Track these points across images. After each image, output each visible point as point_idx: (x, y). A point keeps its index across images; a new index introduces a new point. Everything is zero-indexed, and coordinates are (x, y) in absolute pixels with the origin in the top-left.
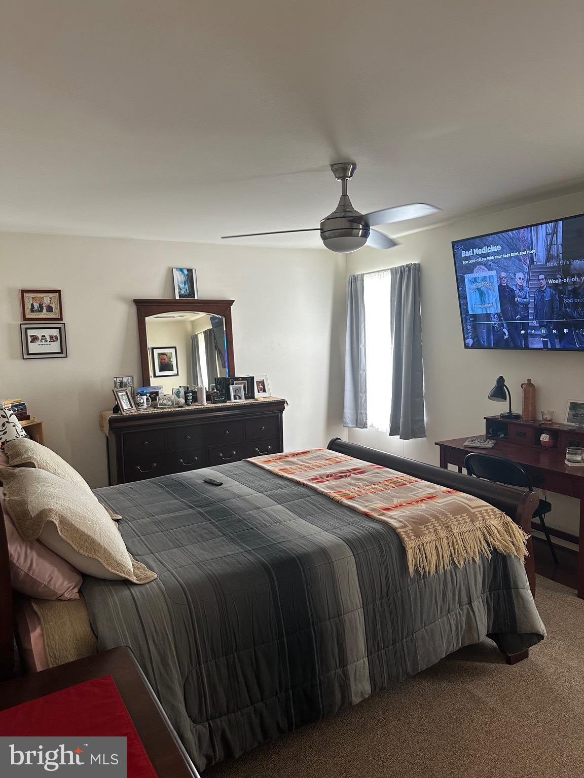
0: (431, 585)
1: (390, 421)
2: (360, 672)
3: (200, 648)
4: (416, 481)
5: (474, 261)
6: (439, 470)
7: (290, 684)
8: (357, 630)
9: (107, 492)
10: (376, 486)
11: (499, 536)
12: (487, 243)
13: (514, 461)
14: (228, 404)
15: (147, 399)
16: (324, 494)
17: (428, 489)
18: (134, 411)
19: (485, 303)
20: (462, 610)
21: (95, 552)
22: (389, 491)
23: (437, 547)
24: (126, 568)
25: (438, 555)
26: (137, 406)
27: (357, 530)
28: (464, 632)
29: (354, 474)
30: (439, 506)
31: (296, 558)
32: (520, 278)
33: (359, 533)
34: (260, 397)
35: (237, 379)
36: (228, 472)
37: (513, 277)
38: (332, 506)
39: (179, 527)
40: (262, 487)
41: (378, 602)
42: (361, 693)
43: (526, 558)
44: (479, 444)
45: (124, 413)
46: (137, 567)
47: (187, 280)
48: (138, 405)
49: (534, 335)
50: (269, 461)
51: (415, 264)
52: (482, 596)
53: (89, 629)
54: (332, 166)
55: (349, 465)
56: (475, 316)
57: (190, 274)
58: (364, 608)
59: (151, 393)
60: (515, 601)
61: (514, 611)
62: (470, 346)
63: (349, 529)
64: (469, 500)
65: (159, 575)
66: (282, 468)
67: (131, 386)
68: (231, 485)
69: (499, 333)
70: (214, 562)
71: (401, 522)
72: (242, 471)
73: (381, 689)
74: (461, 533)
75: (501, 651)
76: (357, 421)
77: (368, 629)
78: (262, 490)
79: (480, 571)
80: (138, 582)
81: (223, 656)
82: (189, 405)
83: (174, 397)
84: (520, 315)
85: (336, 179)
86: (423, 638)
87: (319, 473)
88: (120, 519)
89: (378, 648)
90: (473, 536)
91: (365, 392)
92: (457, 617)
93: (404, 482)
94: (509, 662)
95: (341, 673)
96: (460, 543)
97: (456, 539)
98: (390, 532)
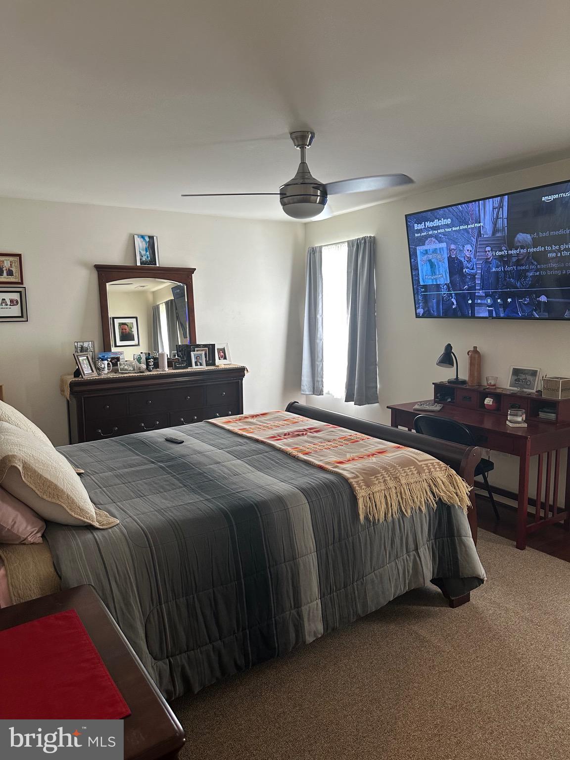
0: (380, 532)
1: (346, 388)
2: (313, 612)
3: (161, 590)
4: (368, 439)
5: (425, 234)
6: (390, 430)
7: (247, 623)
8: (310, 571)
9: (68, 449)
10: (331, 443)
11: (443, 488)
12: (438, 217)
13: (459, 422)
14: (189, 370)
15: (108, 364)
16: (281, 450)
17: (379, 445)
18: (95, 375)
19: (435, 275)
20: (409, 556)
21: (58, 498)
22: (342, 447)
23: (385, 496)
24: (89, 513)
25: (387, 503)
26: (98, 371)
27: (312, 480)
28: (411, 576)
29: (310, 432)
30: (388, 460)
31: (254, 505)
32: (468, 250)
33: (313, 483)
34: (220, 363)
35: (199, 346)
36: (189, 432)
37: (462, 249)
38: (289, 461)
39: (141, 480)
40: (222, 444)
41: (331, 547)
42: (315, 632)
43: (469, 508)
44: (428, 408)
45: (85, 377)
46: (99, 514)
47: (148, 247)
48: (99, 369)
49: (480, 305)
50: (230, 422)
51: (370, 237)
52: (428, 542)
53: (52, 570)
54: (291, 134)
55: (305, 425)
56: (425, 286)
57: (151, 241)
58: (318, 552)
59: (113, 359)
60: (458, 548)
61: (457, 558)
62: (421, 315)
63: (305, 480)
64: (416, 454)
65: (122, 521)
66: (241, 428)
67: (91, 351)
68: (191, 443)
69: (448, 302)
70: (175, 509)
71: (353, 473)
72: (203, 431)
73: (333, 629)
74: (408, 484)
75: (445, 597)
76: (314, 388)
77: (321, 572)
78: (222, 447)
79: (426, 520)
80: (101, 527)
81: (183, 597)
82: (150, 371)
83: (135, 363)
84: (468, 286)
85: (296, 147)
86: (373, 581)
87: (276, 432)
88: (82, 473)
89: (330, 591)
90: (419, 487)
91: (322, 360)
92: (404, 562)
93: (357, 439)
94: (452, 605)
95: (295, 613)
96: (408, 492)
97: (404, 489)
98: (343, 482)
